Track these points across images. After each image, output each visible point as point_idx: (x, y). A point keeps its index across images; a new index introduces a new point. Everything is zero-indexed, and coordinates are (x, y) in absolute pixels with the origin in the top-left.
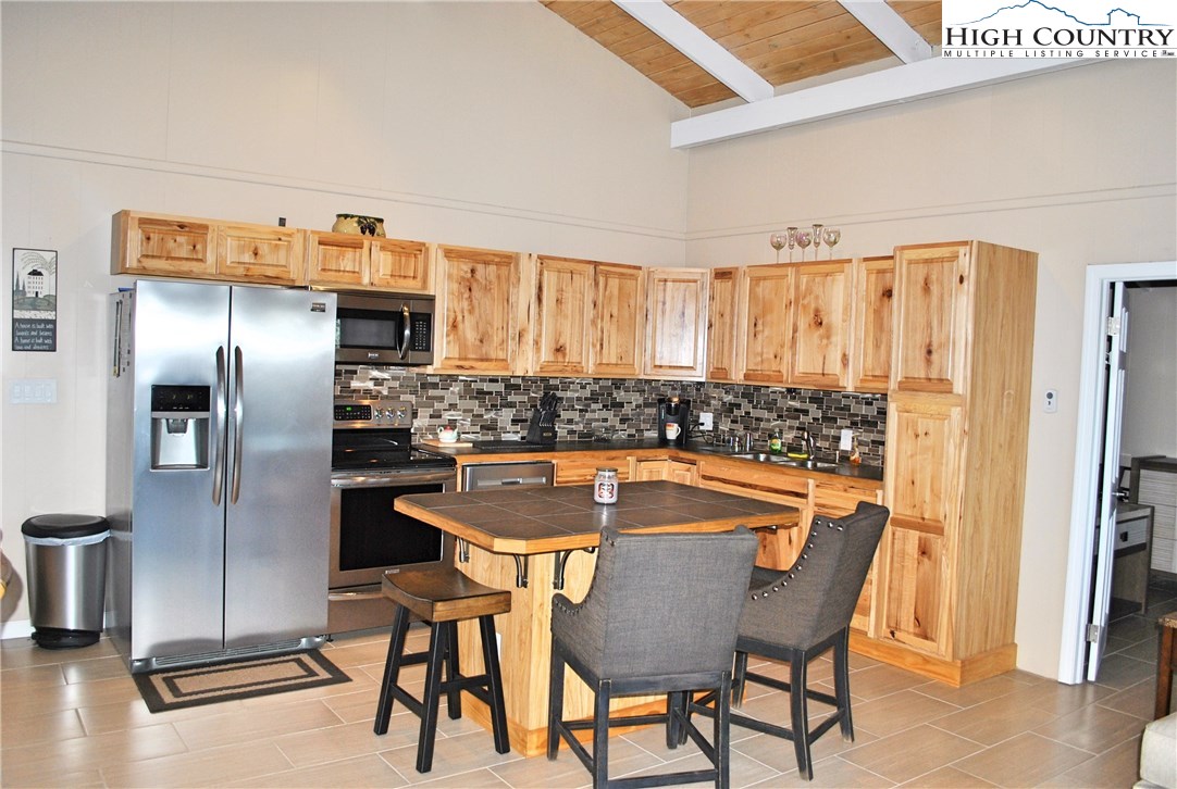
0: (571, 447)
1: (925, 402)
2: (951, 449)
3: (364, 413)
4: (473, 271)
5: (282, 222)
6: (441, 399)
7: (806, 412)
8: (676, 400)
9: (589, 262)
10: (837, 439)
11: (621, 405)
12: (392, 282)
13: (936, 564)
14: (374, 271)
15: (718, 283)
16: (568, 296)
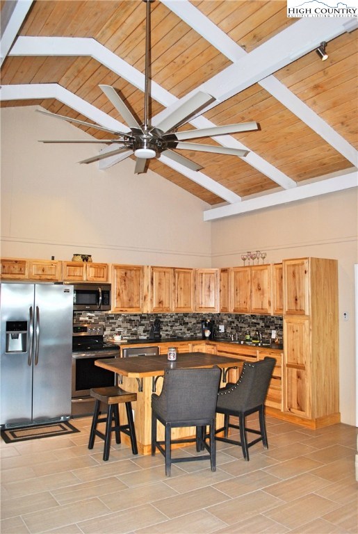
0: (167, 340)
1: (296, 319)
2: (306, 337)
3: (85, 329)
4: (126, 273)
5: (53, 258)
6: (115, 323)
7: (258, 324)
8: (209, 321)
9: (171, 268)
10: (271, 334)
11: (187, 323)
12: (95, 279)
13: (303, 382)
14: (88, 275)
15: (222, 274)
16: (163, 281)
